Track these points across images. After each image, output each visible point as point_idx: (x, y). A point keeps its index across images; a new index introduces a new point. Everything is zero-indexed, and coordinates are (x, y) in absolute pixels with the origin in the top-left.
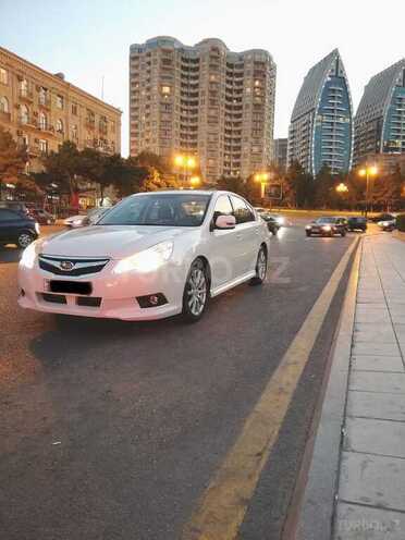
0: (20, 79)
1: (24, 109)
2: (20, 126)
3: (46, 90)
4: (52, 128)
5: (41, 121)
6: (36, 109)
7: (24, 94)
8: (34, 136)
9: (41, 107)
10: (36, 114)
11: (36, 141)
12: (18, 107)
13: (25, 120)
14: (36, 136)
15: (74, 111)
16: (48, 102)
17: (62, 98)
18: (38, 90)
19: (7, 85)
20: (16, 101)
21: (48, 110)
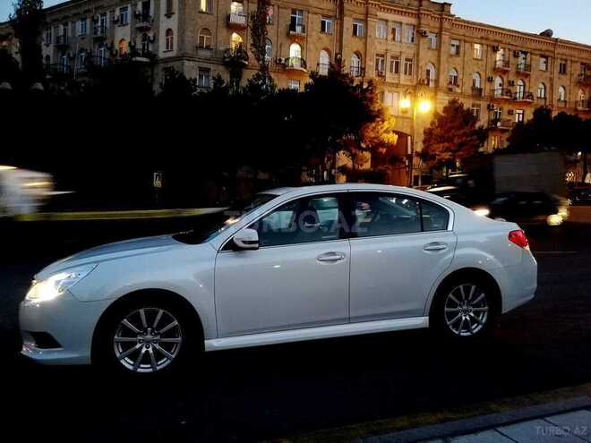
0: (495, 50)
1: (498, 80)
2: (492, 99)
3: (525, 53)
4: (530, 96)
5: (519, 89)
6: (511, 78)
7: (499, 64)
8: (506, 107)
9: (518, 73)
10: (511, 84)
11: (510, 113)
12: (490, 80)
13: (498, 93)
14: (510, 107)
15: (563, 70)
16: (528, 67)
17: (546, 57)
18: (516, 56)
19: (481, 60)
20: (489, 74)
21: (527, 76)
